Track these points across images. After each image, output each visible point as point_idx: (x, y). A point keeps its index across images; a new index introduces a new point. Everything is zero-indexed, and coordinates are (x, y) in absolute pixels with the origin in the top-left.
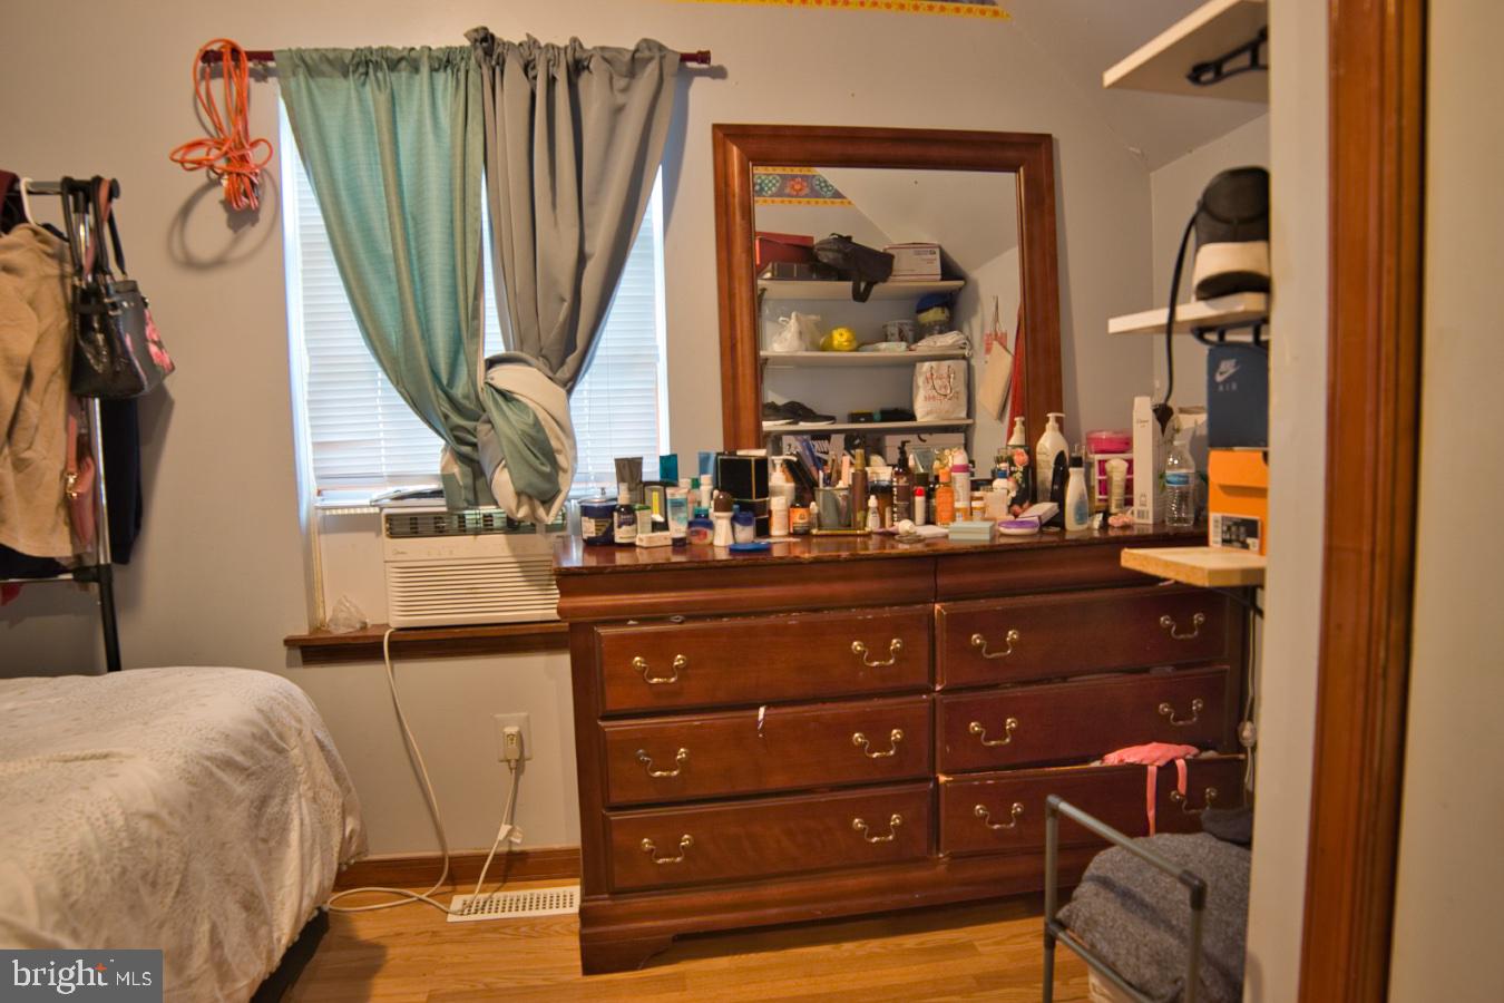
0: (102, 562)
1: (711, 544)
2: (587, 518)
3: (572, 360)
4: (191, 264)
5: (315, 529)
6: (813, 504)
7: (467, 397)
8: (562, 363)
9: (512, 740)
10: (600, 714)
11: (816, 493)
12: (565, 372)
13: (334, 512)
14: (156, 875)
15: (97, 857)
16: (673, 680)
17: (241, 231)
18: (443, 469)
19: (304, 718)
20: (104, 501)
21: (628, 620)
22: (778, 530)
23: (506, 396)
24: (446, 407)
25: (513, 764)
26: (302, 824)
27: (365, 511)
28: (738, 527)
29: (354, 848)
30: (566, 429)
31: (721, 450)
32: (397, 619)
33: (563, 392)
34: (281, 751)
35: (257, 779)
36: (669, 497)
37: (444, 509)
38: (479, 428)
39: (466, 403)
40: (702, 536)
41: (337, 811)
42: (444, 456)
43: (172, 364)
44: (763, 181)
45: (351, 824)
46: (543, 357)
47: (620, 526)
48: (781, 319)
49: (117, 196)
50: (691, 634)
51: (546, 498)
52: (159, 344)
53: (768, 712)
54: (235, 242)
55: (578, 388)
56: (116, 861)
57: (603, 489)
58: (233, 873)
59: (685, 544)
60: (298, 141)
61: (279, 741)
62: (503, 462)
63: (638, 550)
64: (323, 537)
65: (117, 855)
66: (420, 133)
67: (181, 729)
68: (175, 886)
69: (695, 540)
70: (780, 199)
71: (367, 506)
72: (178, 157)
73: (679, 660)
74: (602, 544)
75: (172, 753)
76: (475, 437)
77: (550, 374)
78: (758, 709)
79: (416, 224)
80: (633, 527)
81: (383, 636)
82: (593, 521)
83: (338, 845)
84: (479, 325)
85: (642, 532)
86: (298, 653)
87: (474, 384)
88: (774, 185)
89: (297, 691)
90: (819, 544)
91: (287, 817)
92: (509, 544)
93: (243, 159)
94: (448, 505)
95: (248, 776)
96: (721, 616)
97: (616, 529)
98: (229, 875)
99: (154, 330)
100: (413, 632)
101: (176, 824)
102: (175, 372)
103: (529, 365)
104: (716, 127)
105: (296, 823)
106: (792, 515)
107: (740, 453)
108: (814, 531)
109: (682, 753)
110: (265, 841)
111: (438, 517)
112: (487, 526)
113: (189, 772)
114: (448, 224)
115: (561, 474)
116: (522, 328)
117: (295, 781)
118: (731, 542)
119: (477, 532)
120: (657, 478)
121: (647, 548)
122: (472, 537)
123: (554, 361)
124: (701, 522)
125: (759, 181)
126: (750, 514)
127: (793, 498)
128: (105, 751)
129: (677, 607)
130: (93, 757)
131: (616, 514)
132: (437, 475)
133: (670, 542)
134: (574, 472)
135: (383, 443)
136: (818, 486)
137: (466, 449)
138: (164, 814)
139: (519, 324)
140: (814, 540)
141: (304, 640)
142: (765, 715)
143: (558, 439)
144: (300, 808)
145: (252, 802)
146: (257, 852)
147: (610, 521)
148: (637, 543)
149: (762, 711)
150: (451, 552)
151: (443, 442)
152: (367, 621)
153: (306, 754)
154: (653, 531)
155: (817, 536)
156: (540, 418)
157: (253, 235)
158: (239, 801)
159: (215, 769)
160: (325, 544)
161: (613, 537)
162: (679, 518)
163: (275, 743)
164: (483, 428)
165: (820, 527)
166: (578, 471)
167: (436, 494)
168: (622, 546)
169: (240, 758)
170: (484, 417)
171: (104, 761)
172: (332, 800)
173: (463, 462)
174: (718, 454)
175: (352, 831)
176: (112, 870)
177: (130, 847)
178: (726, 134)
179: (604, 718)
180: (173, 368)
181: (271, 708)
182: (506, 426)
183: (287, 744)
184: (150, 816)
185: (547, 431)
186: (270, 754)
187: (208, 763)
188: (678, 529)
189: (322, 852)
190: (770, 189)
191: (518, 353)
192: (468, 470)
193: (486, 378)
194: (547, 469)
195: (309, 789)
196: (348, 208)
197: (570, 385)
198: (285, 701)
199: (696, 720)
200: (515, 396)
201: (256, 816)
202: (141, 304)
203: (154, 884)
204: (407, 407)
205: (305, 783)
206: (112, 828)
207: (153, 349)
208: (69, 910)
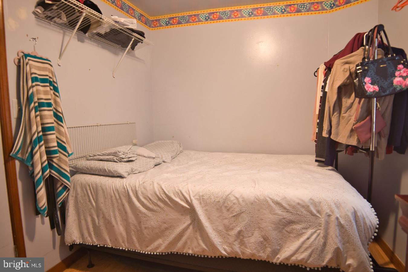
0: (371, 150)
15: (215, 195)
19: (336, 213)
34: (314, 215)
45: (350, 262)
68: (234, 215)
91: (303, 233)
95: (287, 212)
101: (243, 204)
105: (305, 237)
138: (241, 200)
163: (313, 212)
169: (285, 205)
172: (333, 244)
176: (216, 199)
183: (319, 215)
184: (236, 198)
186: (306, 212)
187: (269, 199)
195: (322, 233)
203: (228, 210)
205: (322, 230)
206: (224, 194)
207: (397, 80)
208: (202, 199)
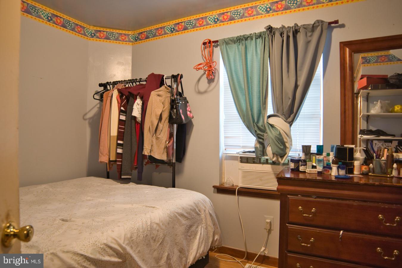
0: (173, 162)
1: (331, 174)
2: (291, 163)
3: (292, 116)
4: (200, 93)
5: (223, 159)
6: (371, 165)
7: (262, 126)
8: (290, 117)
9: (268, 223)
10: (287, 222)
11: (373, 161)
12: (290, 120)
13: (229, 155)
14: (156, 238)
15: (141, 230)
16: (311, 216)
17: (210, 84)
18: (255, 145)
19: (207, 207)
20: (175, 148)
21: (298, 195)
22: (356, 172)
23: (272, 126)
24: (256, 128)
25: (268, 231)
26: (201, 234)
27: (235, 155)
28: (340, 170)
29: (217, 243)
30: (289, 136)
31: (339, 144)
32: (241, 185)
33: (288, 125)
34: (198, 214)
35: (190, 220)
36: (317, 158)
37: (255, 156)
38: (264, 135)
39: (262, 128)
40: (327, 172)
41: (212, 233)
42: (255, 142)
43: (193, 116)
44: (370, 59)
45: (216, 237)
46: (284, 115)
47: (301, 166)
48: (375, 102)
49: (182, 78)
50: (318, 202)
51: (282, 156)
52: (190, 112)
53: (344, 233)
54: (209, 87)
55: (294, 124)
56: (145, 233)
57: (299, 154)
58: (178, 243)
59: (322, 173)
60: (223, 61)
61: (198, 212)
62: (270, 145)
63: (307, 174)
64: (225, 161)
65: (146, 231)
66: (253, 55)
67: (173, 204)
68: (160, 242)
69: (325, 173)
70: (376, 64)
71: (235, 154)
72: (195, 68)
73: (314, 210)
74: (296, 171)
75: (168, 210)
76: (263, 137)
77: (285, 120)
78: (340, 231)
79: (251, 79)
80: (306, 166)
81: (236, 189)
82: (293, 163)
83: (211, 242)
84: (266, 106)
85: (308, 168)
86: (216, 190)
87: (264, 122)
88: (374, 59)
89: (207, 199)
90: (373, 179)
91: (197, 231)
92: (272, 168)
93: (211, 66)
94: (256, 155)
95: (187, 219)
96: (329, 198)
97: (300, 167)
98: (177, 243)
99: (189, 108)
100: (244, 189)
101: (164, 227)
102: (193, 119)
103: (280, 117)
104: (341, 43)
105: (199, 234)
106: (362, 167)
107: (345, 146)
108: (370, 174)
109: (312, 240)
110: (189, 236)
111: (254, 158)
112: (267, 162)
113: (170, 215)
114: (259, 79)
115: (287, 149)
116: (278, 107)
117: (201, 223)
118: (337, 174)
119: (263, 163)
120: (316, 152)
121: (309, 173)
122: (262, 165)
123: (287, 116)
124: (328, 167)
125: (369, 59)
126: (345, 166)
127: (363, 162)
128: (154, 206)
129: (315, 193)
130: (151, 207)
131: (300, 162)
132: (253, 147)
133: (317, 172)
134: (291, 148)
135: (241, 138)
136: (374, 158)
137: (261, 140)
138: (161, 224)
139: (277, 106)
140: (370, 177)
141: (218, 187)
142: (342, 233)
143: (286, 138)
144: (201, 230)
145: (187, 226)
146: (186, 239)
147: (298, 164)
148: (306, 172)
149: (342, 232)
150: (256, 168)
151: (256, 138)
152: (234, 184)
153: (206, 216)
154: (312, 168)
155: (371, 176)
156: (281, 132)
157: (213, 85)
158: (183, 225)
159: (178, 216)
160: (226, 163)
161: (299, 169)
162: (320, 165)
163: (197, 212)
164: (265, 135)
165: (373, 172)
166: (292, 148)
167: (253, 152)
168: (301, 172)
169: (185, 214)
170: (266, 132)
171: (153, 208)
172: (211, 230)
173: (260, 143)
174: (337, 146)
175: (217, 239)
176: (144, 234)
177: (150, 230)
178: (344, 45)
179: (288, 223)
180: (193, 117)
181: (198, 203)
182: (271, 134)
183: (201, 213)
184: (157, 224)
185: (283, 136)
186: (195, 215)
187: (176, 214)
188: (320, 168)
189: (205, 243)
190: (373, 61)
191: (277, 114)
192: (261, 146)
193: (267, 121)
194: (282, 147)
195: (205, 225)
196: (234, 76)
197: (291, 123)
198: (203, 202)
199: (318, 230)
200: (274, 126)
201: (187, 229)
202: (187, 102)
203: (155, 240)
204: (246, 128)
205: (204, 224)
206: (147, 225)
207: (188, 113)
208: (131, 241)
